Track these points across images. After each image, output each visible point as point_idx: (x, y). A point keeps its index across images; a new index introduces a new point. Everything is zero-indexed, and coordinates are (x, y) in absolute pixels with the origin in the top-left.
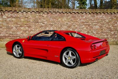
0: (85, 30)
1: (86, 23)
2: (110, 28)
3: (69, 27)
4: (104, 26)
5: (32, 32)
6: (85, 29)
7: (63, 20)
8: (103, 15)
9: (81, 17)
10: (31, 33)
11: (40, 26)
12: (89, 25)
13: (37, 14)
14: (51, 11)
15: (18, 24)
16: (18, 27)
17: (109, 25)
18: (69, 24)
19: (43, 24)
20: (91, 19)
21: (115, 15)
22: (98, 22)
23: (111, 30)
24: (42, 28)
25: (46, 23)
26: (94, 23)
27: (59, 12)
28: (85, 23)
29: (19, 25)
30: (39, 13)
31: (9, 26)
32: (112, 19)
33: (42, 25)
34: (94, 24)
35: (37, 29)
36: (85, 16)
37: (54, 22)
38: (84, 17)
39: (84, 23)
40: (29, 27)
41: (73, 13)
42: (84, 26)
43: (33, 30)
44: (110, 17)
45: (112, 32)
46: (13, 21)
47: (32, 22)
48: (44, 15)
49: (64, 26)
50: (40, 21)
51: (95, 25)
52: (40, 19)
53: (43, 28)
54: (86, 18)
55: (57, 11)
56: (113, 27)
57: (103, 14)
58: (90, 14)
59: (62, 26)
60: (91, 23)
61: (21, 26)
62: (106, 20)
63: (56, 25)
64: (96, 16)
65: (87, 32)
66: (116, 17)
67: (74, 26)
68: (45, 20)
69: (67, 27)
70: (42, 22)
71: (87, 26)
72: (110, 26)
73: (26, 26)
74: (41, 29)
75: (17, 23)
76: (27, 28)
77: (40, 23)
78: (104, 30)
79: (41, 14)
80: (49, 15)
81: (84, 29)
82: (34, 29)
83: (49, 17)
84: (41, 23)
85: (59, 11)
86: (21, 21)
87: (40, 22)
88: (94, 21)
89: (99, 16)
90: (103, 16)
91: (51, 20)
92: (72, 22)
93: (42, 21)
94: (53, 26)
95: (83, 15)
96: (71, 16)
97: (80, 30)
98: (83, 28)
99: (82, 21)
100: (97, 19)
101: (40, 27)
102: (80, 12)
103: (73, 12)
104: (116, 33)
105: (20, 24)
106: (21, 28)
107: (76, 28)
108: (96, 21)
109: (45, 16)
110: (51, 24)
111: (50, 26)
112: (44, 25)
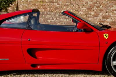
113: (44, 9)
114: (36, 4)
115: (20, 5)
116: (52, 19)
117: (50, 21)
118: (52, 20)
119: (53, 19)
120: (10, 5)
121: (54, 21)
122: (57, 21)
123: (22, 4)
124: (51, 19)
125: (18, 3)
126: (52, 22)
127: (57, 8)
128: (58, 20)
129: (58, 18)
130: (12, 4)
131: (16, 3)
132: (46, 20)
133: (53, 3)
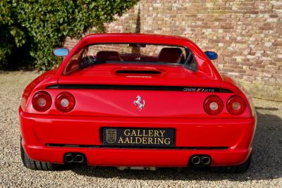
5: (233, 45)
10: (230, 48)
11: (261, 24)
15: (198, 19)
16: (197, 27)
19: (272, 16)
24: (267, 32)
29: (199, 23)
31: (177, 23)
33: (270, 20)
35: (251, 36)
40: (227, 28)
43: (239, 38)
46: (185, 9)
47: (236, 12)
50: (261, 8)
53: (271, 32)
61: (206, 26)
70: (270, 11)
73: (217, 23)
74: (262, 35)
75: (195, 16)
76: (221, 31)
77: (261, 15)
82: (242, 35)
84: (267, 16)
86: (206, 9)
87: (262, 12)
93: (269, 7)
101: (262, 29)
106: (204, 30)
112: (275, 20)
113: (222, 27)
114: (200, 16)
115: (146, 16)
116: (250, 54)
117: (244, 58)
118: (249, 57)
119: (254, 54)
120: (116, 16)
121: (254, 59)
122: (264, 58)
123: (154, 15)
124: (246, 53)
125: (139, 13)
126: (248, 60)
127: (267, 27)
128: (268, 56)
129: (268, 52)
130: (120, 15)
131: (136, 12)
132: (228, 56)
133: (257, 13)
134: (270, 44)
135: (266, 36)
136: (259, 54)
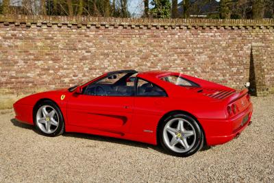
0: (179, 65)
1: (181, 48)
2: (229, 60)
3: (145, 58)
4: (218, 54)
5: (61, 71)
6: (178, 62)
7: (132, 43)
8: (216, 32)
9: (169, 36)
10: (59, 73)
11: (81, 57)
12: (187, 54)
13: (74, 30)
14: (104, 23)
15: (30, 54)
16: (29, 60)
17: (228, 54)
18: (145, 51)
19: (87, 52)
20: (191, 41)
21: (240, 31)
22: (205, 48)
23: (231, 65)
24: (84, 62)
25: (93, 50)
26: (197, 48)
27: (123, 25)
28: (179, 50)
29: (32, 57)
30: (79, 27)
31: (9, 57)
32: (234, 39)
33: (86, 54)
34: (197, 50)
35: (73, 64)
36: (179, 34)
37: (111, 47)
38: (177, 36)
39: (177, 48)
40: (56, 60)
41: (152, 28)
42: (176, 57)
43: (65, 66)
44: (229, 36)
45: (233, 69)
46: (17, 46)
47: (62, 49)
48: (88, 33)
49: (134, 57)
50: (80, 46)
51: (199, 53)
52: (80, 41)
53: (87, 61)
54: (180, 39)
55: (118, 24)
56: (236, 56)
57: (215, 29)
58: (188, 29)
59: (128, 57)
60: (190, 50)
61: (37, 59)
62: (221, 42)
63: (116, 54)
64: (201, 34)
65: (182, 68)
66: (240, 35)
67: (155, 56)
68: (91, 44)
69: (141, 59)
70: (85, 49)
71: (183, 57)
72: (230, 56)
73: (47, 57)
74: (82, 64)
75: (27, 52)
76: (51, 62)
77: (80, 51)
78: (217, 63)
79: (83, 31)
80: (101, 32)
81: (176, 62)
82: (67, 64)
83: (101, 36)
84: (84, 51)
85: (122, 23)
86: (36, 47)
87: (80, 49)
88: (196, 44)
89: (208, 34)
90: (216, 34)
91: (105, 43)
92: (152, 49)
93: (84, 46)
94: (110, 56)
95: (173, 31)
96: (148, 33)
97: (168, 64)
98: (175, 60)
99: (172, 44)
100: (204, 40)
101: (81, 60)
102: (169, 24)
103: (153, 26)
104: (241, 71)
105: (33, 54)
106: (36, 62)
107: (160, 60)
108: (202, 45)
109: (91, 34)
110: (106, 51)
111: (102, 57)
112: (89, 54)
134: (87, 69)
135: (84, 64)
136: (80, 75)
